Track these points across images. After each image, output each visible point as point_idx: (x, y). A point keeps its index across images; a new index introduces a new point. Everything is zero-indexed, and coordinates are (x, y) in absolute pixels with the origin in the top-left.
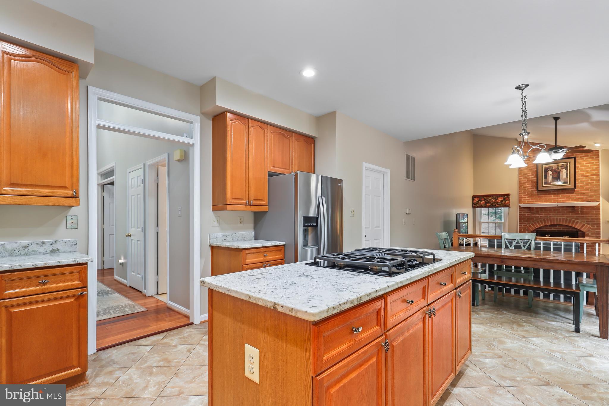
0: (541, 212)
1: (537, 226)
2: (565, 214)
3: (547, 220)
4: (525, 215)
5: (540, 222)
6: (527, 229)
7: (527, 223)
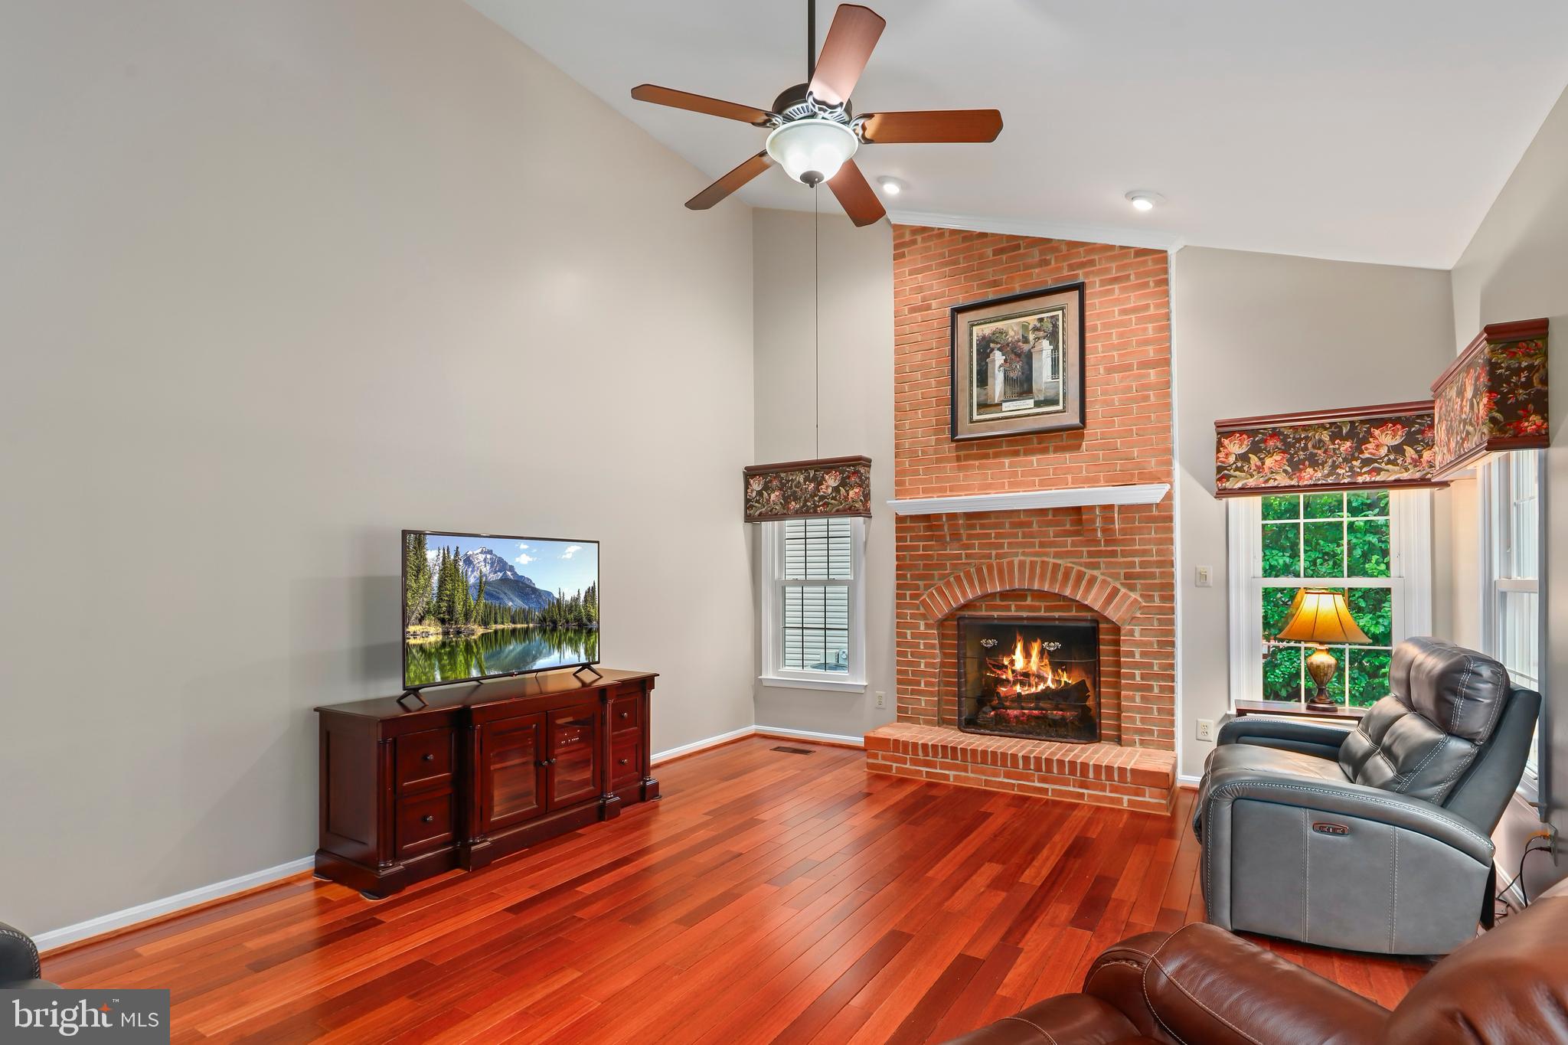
0: (970, 537)
1: (955, 598)
2: (1052, 544)
3: (990, 568)
4: (916, 548)
5: (965, 582)
6: (922, 610)
7: (921, 583)
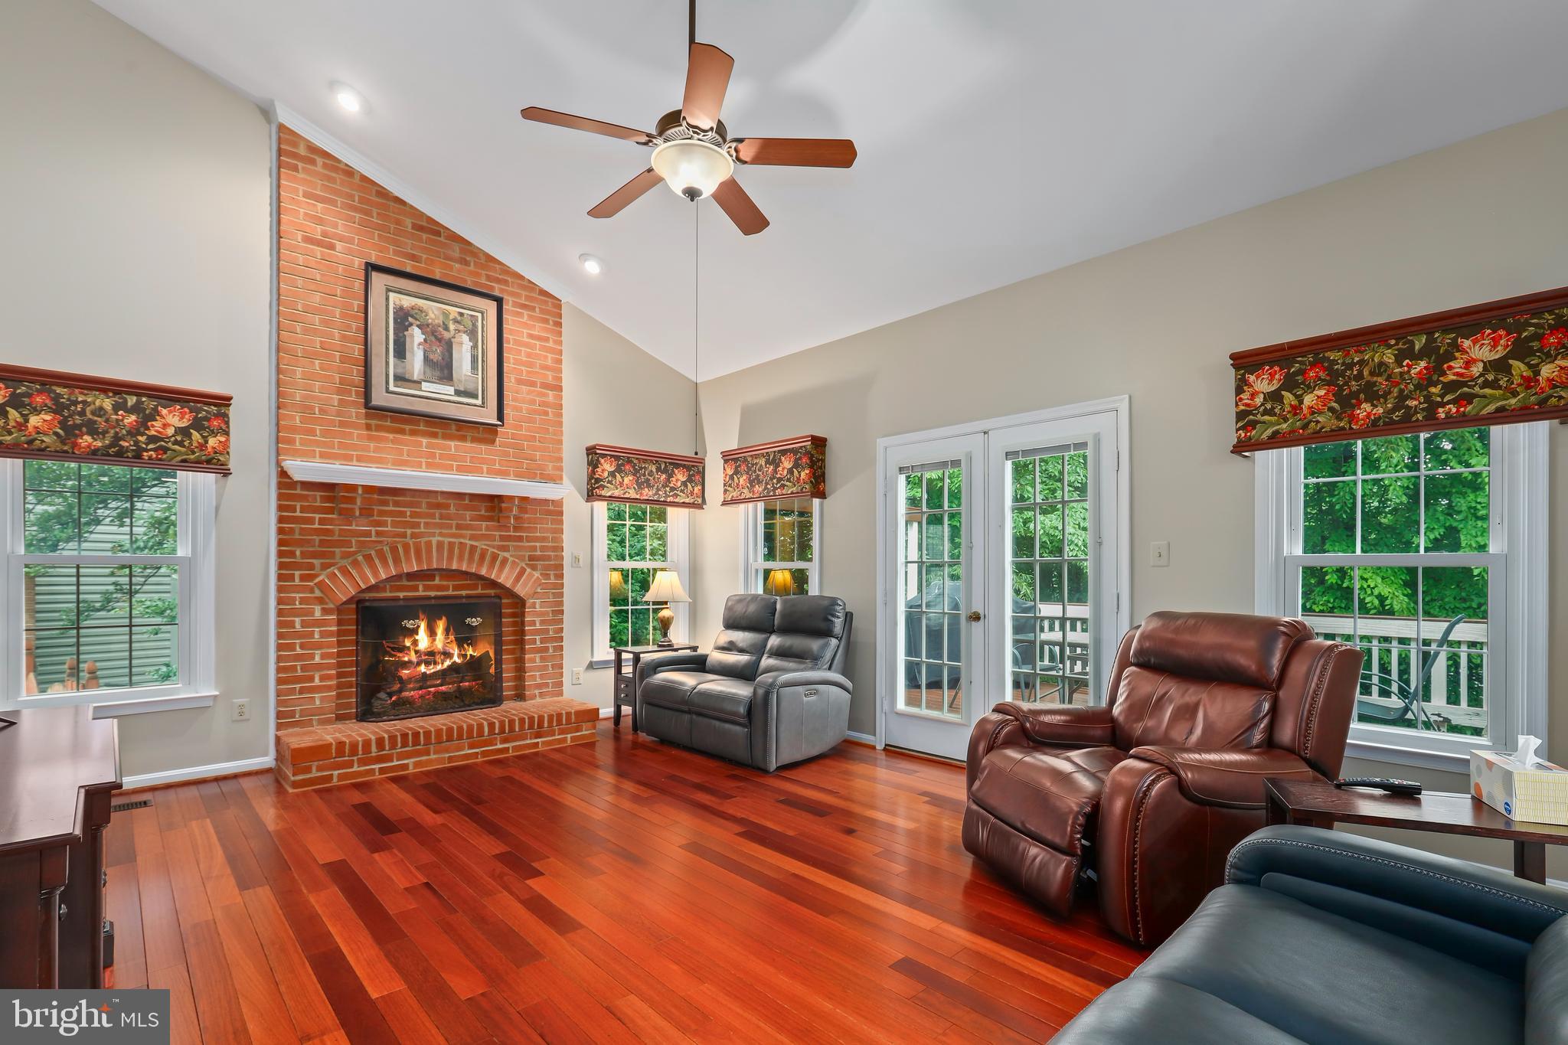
4: (311, 521)
5: (377, 561)
6: (318, 593)
7: (317, 562)
